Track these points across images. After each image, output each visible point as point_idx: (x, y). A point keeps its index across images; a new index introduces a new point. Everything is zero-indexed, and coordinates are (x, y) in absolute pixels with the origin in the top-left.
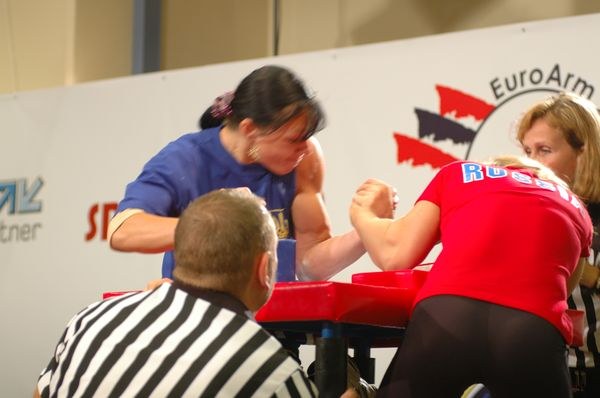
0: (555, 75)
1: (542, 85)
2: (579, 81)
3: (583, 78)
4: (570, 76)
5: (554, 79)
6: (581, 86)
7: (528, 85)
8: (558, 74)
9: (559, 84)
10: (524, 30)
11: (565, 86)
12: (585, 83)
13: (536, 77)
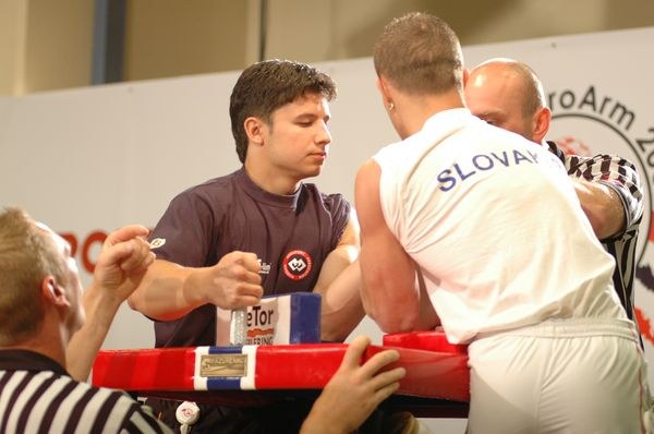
0: (590, 99)
1: (575, 109)
2: (618, 106)
3: (622, 103)
4: (607, 100)
5: (588, 103)
6: (619, 112)
7: (558, 109)
8: (594, 97)
9: (595, 109)
10: (554, 45)
11: (601, 111)
12: (624, 108)
13: (567, 100)
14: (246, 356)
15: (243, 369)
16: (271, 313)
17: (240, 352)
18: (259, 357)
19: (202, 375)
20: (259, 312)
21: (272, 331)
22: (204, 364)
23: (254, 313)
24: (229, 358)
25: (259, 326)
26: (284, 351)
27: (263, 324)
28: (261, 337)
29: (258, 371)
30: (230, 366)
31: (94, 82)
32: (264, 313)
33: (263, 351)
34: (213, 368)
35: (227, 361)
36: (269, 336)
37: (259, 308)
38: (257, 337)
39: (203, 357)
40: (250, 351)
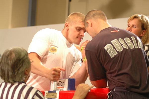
14: (57, 93)
15: (56, 96)
16: (63, 83)
17: (55, 92)
18: (60, 94)
19: (46, 97)
20: (61, 83)
21: (63, 87)
22: (47, 95)
23: (59, 83)
24: (53, 94)
25: (61, 86)
26: (66, 92)
27: (61, 85)
28: (61, 89)
29: (59, 97)
30: (53, 96)
31: (28, 26)
32: (62, 83)
33: (61, 92)
34: (49, 96)
35: (52, 94)
36: (63, 88)
37: (60, 82)
38: (60, 88)
39: (47, 93)
40: (58, 92)
